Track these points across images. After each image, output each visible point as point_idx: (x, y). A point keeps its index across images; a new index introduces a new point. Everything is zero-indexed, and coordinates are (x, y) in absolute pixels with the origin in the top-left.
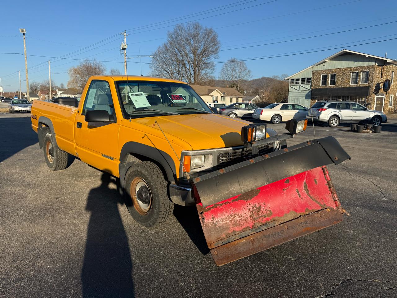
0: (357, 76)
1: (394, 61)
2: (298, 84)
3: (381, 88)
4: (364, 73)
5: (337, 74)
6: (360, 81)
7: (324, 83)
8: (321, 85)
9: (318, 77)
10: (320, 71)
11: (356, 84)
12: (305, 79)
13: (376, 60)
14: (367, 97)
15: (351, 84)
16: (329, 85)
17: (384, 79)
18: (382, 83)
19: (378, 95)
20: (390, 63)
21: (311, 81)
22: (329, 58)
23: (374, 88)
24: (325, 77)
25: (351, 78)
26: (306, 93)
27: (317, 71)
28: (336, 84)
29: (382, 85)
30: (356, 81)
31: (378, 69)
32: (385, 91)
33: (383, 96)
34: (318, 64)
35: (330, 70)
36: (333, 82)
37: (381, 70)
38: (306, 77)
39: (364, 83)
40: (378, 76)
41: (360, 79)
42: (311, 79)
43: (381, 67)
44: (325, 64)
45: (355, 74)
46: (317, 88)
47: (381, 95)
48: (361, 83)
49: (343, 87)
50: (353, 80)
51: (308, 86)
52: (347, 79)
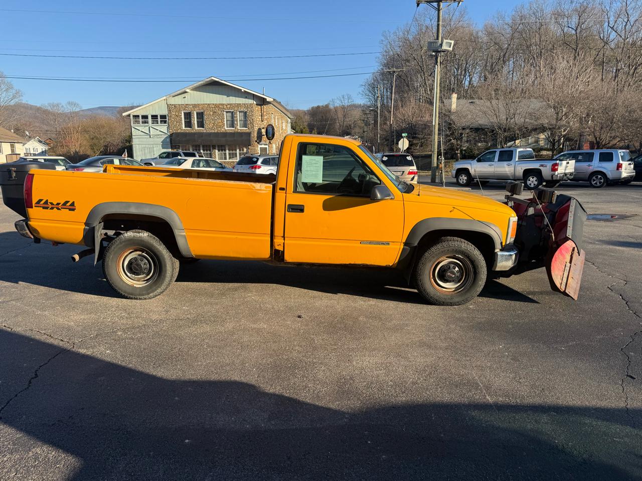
0: (233, 117)
1: (274, 100)
2: (146, 124)
3: (264, 135)
4: (241, 113)
5: (205, 113)
6: (237, 124)
7: (189, 124)
8: (184, 128)
9: (177, 114)
10: (179, 105)
11: (233, 129)
12: (157, 116)
13: (254, 97)
14: (250, 147)
15: (227, 128)
16: (196, 128)
17: (265, 124)
18: (263, 128)
19: (261, 145)
20: (269, 103)
21: (167, 120)
22: (191, 87)
23: (256, 135)
24: (188, 116)
25: (225, 120)
26: (162, 139)
27: (175, 106)
28: (206, 126)
29: (264, 131)
30: (232, 125)
31: (257, 109)
32: (269, 139)
33: (267, 146)
34: (176, 93)
35: (195, 106)
36: (201, 124)
37: (260, 111)
38: (159, 113)
39: (243, 127)
40: (258, 119)
41: (237, 122)
42: (167, 118)
43: (260, 107)
44: (185, 95)
45: (229, 114)
46: (179, 131)
47: (265, 145)
48: (239, 128)
49: (216, 131)
50: (228, 123)
51: (164, 128)
52: (220, 121)
